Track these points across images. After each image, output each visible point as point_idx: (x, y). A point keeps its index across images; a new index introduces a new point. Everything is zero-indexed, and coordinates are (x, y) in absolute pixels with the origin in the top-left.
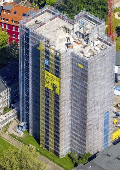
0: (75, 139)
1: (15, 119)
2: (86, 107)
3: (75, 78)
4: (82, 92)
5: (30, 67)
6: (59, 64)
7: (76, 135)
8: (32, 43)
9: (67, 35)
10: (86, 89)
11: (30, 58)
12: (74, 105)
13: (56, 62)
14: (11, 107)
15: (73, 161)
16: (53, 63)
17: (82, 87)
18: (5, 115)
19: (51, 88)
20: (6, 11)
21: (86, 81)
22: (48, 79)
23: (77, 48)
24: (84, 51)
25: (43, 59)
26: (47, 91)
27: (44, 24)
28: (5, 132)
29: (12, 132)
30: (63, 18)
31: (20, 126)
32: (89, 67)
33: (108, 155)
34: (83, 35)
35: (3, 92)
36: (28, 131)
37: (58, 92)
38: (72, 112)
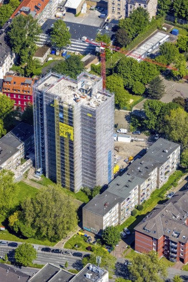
0: (86, 176)
1: (31, 168)
2: (95, 148)
3: (85, 126)
4: (91, 136)
5: (45, 122)
6: (72, 115)
7: (87, 173)
8: (46, 101)
9: (73, 93)
10: (95, 134)
11: (45, 114)
12: (85, 148)
13: (69, 114)
14: (26, 158)
15: (86, 194)
16: (67, 115)
17: (90, 132)
18: (23, 165)
19: (66, 136)
20: (7, 82)
21: (95, 126)
22: (63, 129)
23: (83, 102)
24: (90, 103)
25: (58, 113)
26: (62, 139)
27: (53, 85)
28: (26, 178)
29: (32, 177)
30: (67, 80)
31: (38, 172)
32: (97, 115)
33: (117, 185)
34: (86, 91)
35: (19, 146)
36: (45, 175)
37: (72, 138)
38: (83, 154)
